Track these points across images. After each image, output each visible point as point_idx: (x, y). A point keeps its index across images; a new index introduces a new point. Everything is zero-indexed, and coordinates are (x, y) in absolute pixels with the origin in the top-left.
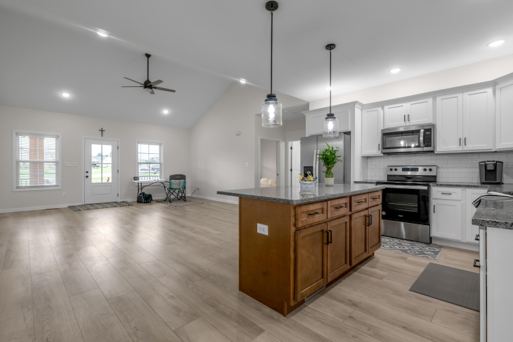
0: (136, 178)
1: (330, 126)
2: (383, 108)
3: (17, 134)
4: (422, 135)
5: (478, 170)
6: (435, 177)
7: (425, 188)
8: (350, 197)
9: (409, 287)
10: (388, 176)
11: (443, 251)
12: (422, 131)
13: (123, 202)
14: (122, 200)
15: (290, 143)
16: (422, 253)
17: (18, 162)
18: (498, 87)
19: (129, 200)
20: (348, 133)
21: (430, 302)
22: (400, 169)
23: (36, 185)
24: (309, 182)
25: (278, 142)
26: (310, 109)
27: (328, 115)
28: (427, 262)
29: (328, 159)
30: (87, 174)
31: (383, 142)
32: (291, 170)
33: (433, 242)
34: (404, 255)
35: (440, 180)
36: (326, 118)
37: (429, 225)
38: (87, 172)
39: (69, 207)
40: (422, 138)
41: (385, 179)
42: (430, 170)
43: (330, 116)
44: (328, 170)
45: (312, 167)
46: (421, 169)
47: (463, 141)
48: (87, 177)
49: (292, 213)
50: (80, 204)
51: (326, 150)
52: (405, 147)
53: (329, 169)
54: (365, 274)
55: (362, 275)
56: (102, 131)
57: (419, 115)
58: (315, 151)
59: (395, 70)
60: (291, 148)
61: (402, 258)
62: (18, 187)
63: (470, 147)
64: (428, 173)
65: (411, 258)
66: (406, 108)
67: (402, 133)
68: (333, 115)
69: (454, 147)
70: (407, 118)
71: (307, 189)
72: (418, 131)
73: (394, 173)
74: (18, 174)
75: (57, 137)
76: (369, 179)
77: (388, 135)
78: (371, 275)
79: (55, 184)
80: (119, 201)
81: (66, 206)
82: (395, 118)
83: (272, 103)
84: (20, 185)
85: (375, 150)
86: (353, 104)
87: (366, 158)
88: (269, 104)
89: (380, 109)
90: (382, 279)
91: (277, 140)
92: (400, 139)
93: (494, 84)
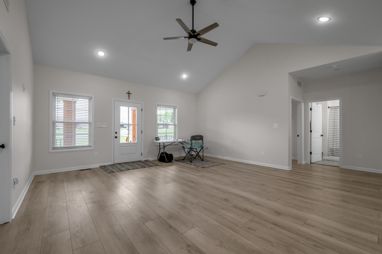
0: (157, 139)
3: (54, 95)
13: (146, 161)
14: (145, 159)
17: (54, 123)
19: (151, 159)
23: (70, 146)
30: (116, 135)
38: (116, 133)
39: (101, 167)
48: (116, 137)
50: (110, 163)
56: (129, 93)
60: (311, 109)
62: (54, 148)
74: (54, 135)
75: (90, 99)
79: (87, 144)
80: (142, 160)
81: (97, 166)
84: (56, 146)
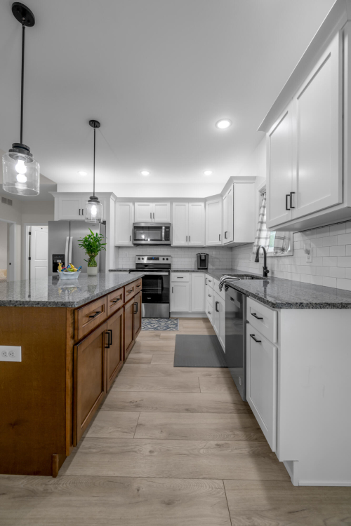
1: (94, 210)
2: (134, 204)
4: (163, 231)
5: (196, 259)
6: (170, 265)
7: (167, 274)
8: (124, 287)
9: (172, 363)
10: (137, 264)
11: (180, 322)
12: (164, 228)
15: (28, 228)
16: (168, 327)
18: (207, 203)
20: (104, 223)
21: (191, 372)
22: (146, 258)
24: (73, 273)
25: (9, 226)
26: (58, 191)
27: (91, 198)
28: (173, 334)
29: (91, 246)
31: (135, 234)
32: (30, 259)
33: (171, 316)
34: (157, 332)
35: (174, 267)
36: (89, 201)
37: (169, 303)
40: (163, 234)
41: (134, 267)
42: (167, 259)
43: (94, 199)
44: (91, 259)
45: (64, 256)
46: (161, 258)
47: (188, 238)
49: (70, 321)
51: (90, 236)
52: (144, 240)
53: (92, 257)
54: (134, 363)
55: (132, 365)
57: (160, 215)
58: (68, 238)
59: (145, 173)
60: (30, 233)
61: (157, 336)
63: (193, 243)
64: (165, 262)
65: (163, 334)
66: (152, 207)
67: (143, 228)
68: (97, 199)
69: (183, 243)
70: (152, 216)
71: (69, 282)
72: (161, 228)
73: (141, 261)
76: (120, 267)
77: (137, 228)
78: (139, 362)
82: (144, 214)
83: (24, 158)
85: (127, 241)
86: (110, 194)
87: (118, 248)
88: (17, 157)
89: (131, 204)
90: (150, 363)
91: (10, 221)
92: (142, 234)
93: (205, 200)
